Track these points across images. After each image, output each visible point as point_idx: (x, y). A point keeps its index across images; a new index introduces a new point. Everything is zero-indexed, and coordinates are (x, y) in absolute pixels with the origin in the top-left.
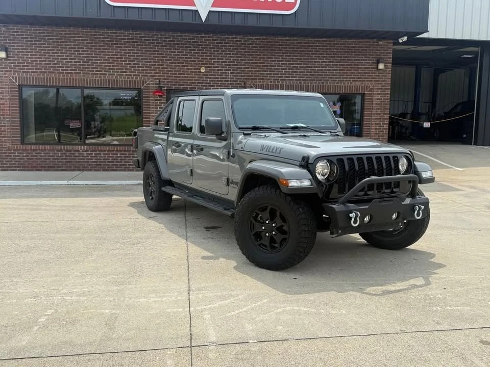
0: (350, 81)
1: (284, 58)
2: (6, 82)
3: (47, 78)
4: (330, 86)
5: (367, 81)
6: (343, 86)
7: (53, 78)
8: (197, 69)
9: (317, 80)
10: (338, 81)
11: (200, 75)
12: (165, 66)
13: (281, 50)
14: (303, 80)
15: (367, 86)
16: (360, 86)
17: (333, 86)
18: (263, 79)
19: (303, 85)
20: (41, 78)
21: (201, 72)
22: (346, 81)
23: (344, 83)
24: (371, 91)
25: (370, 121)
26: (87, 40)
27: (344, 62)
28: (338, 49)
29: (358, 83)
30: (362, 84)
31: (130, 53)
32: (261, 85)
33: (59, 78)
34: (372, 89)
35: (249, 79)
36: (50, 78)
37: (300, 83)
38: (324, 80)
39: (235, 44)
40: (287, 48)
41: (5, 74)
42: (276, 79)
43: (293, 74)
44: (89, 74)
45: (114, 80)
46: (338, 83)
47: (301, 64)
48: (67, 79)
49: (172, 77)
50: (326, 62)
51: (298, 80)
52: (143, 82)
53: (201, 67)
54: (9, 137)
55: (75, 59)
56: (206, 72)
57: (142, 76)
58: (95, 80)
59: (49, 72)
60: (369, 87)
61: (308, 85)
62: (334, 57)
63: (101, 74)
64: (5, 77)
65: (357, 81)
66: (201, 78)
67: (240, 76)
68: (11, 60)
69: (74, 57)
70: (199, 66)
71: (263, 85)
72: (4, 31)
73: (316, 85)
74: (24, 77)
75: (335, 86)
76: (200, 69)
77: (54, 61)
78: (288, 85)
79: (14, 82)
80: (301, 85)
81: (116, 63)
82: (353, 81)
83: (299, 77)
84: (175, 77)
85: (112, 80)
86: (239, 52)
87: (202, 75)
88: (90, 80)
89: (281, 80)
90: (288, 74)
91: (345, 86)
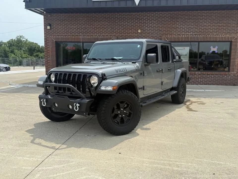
0: (223, 34)
1: (184, 23)
2: (50, 40)
3: (67, 38)
4: (211, 37)
5: (233, 34)
6: (218, 37)
7: (70, 38)
8: (137, 31)
9: (203, 34)
10: (216, 34)
11: (138, 34)
12: (121, 30)
13: (182, 19)
14: (195, 34)
15: (233, 37)
16: (229, 37)
17: (212, 37)
18: (172, 35)
19: (195, 37)
20: (65, 38)
21: (138, 32)
22: (220, 34)
23: (219, 36)
24: (236, 40)
25: (235, 57)
26: (85, 19)
27: (219, 24)
28: (216, 17)
29: (228, 35)
30: (230, 35)
31: (104, 24)
32: (170, 38)
33: (72, 38)
34: (236, 38)
35: (164, 35)
36: (69, 38)
37: (193, 36)
38: (207, 34)
39: (157, 16)
40: (186, 17)
41: (50, 36)
42: (179, 34)
43: (189, 31)
44: (85, 35)
45: (97, 38)
46: (215, 35)
47: (193, 26)
48: (76, 38)
49: (124, 35)
50: (209, 24)
51: (191, 34)
52: (110, 38)
53: (138, 29)
54: (51, 65)
55: (80, 29)
56: (141, 32)
57: (110, 35)
58: (88, 38)
59: (68, 35)
60: (235, 37)
61: (198, 37)
62: (213, 21)
63: (91, 35)
64: (50, 38)
65: (228, 34)
66: (138, 35)
67: (159, 33)
68: (52, 30)
69: (79, 27)
70: (137, 29)
71: (172, 38)
72: (49, 17)
73: (202, 37)
74: (58, 38)
75: (214, 37)
76: (138, 31)
77: (70, 30)
78: (186, 37)
79: (53, 40)
80: (193, 37)
81: (98, 30)
82: (224, 34)
83: (192, 33)
84: (125, 35)
85: (96, 38)
86: (159, 20)
87: (139, 34)
88: (86, 38)
89: (182, 34)
90: (186, 31)
91: (220, 37)
